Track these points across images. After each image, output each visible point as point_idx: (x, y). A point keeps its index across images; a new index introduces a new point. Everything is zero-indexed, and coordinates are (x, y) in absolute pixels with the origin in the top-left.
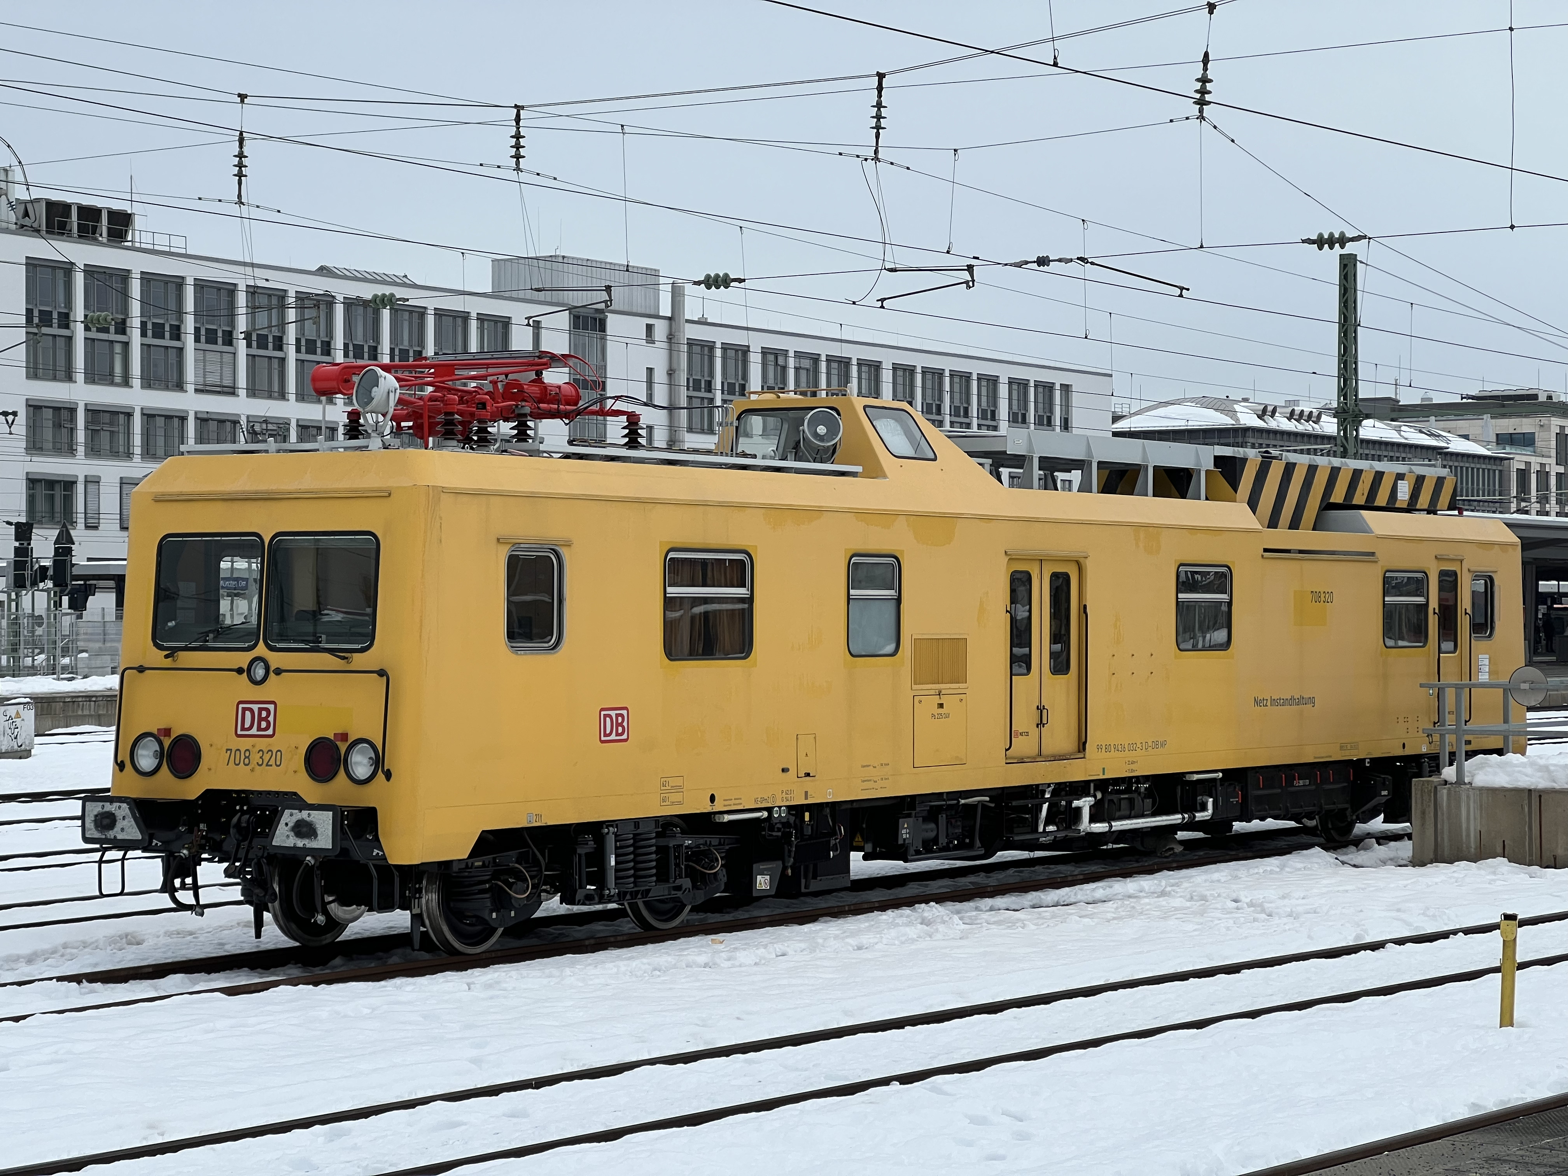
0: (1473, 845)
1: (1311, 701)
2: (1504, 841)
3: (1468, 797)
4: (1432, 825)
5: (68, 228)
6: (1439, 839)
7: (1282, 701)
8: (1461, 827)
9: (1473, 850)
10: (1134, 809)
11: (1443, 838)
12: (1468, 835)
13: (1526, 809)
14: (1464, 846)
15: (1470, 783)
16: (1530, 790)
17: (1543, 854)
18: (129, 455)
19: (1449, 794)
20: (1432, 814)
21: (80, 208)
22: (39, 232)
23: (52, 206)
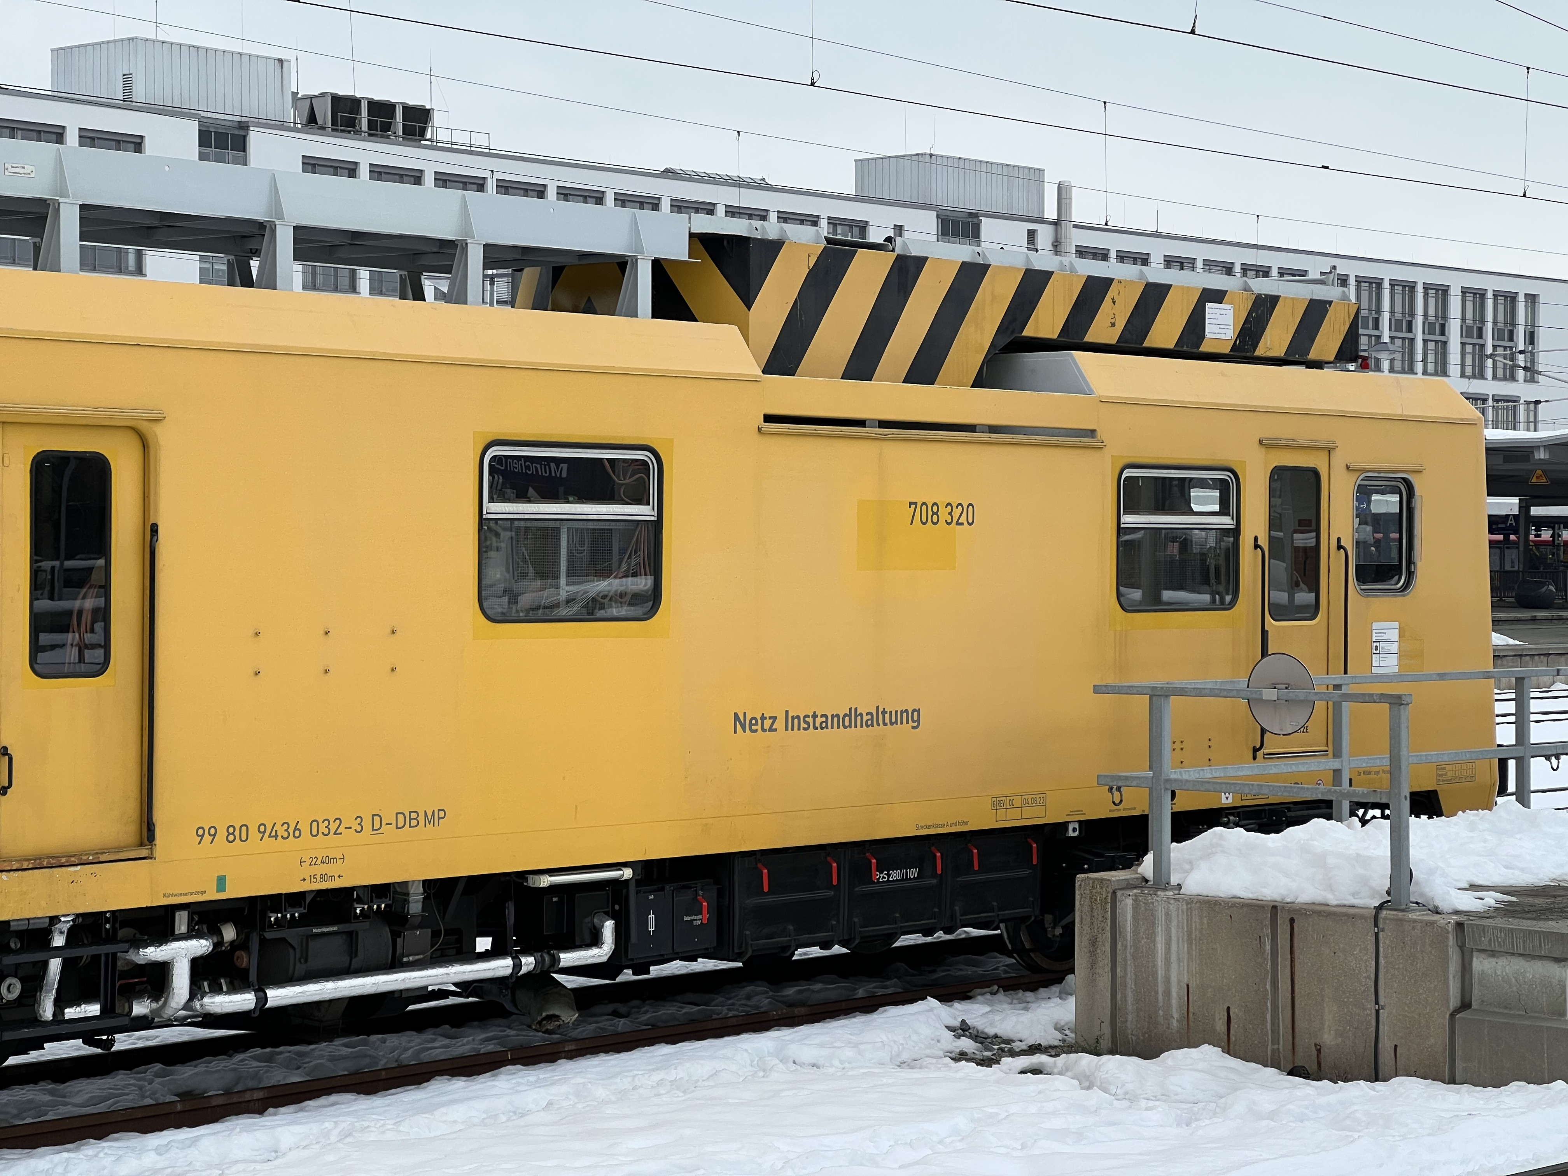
0: (1176, 1016)
1: (913, 717)
2: (1228, 1009)
3: (1168, 914)
4: (1108, 969)
5: (356, 125)
6: (1119, 997)
7: (819, 720)
8: (1155, 974)
9: (1175, 1023)
10: (356, 955)
11: (1125, 996)
12: (1167, 993)
13: (1268, 948)
14: (1161, 1012)
15: (1179, 886)
16: (1274, 908)
17: (1297, 1040)
19: (1136, 908)
20: (1108, 948)
21: (372, 104)
22: (324, 128)
23: (338, 101)
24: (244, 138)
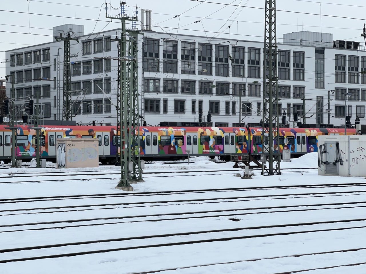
5: (344, 47)
18: (358, 100)
21: (347, 42)
22: (338, 48)
23: (340, 42)
24: (324, 51)
